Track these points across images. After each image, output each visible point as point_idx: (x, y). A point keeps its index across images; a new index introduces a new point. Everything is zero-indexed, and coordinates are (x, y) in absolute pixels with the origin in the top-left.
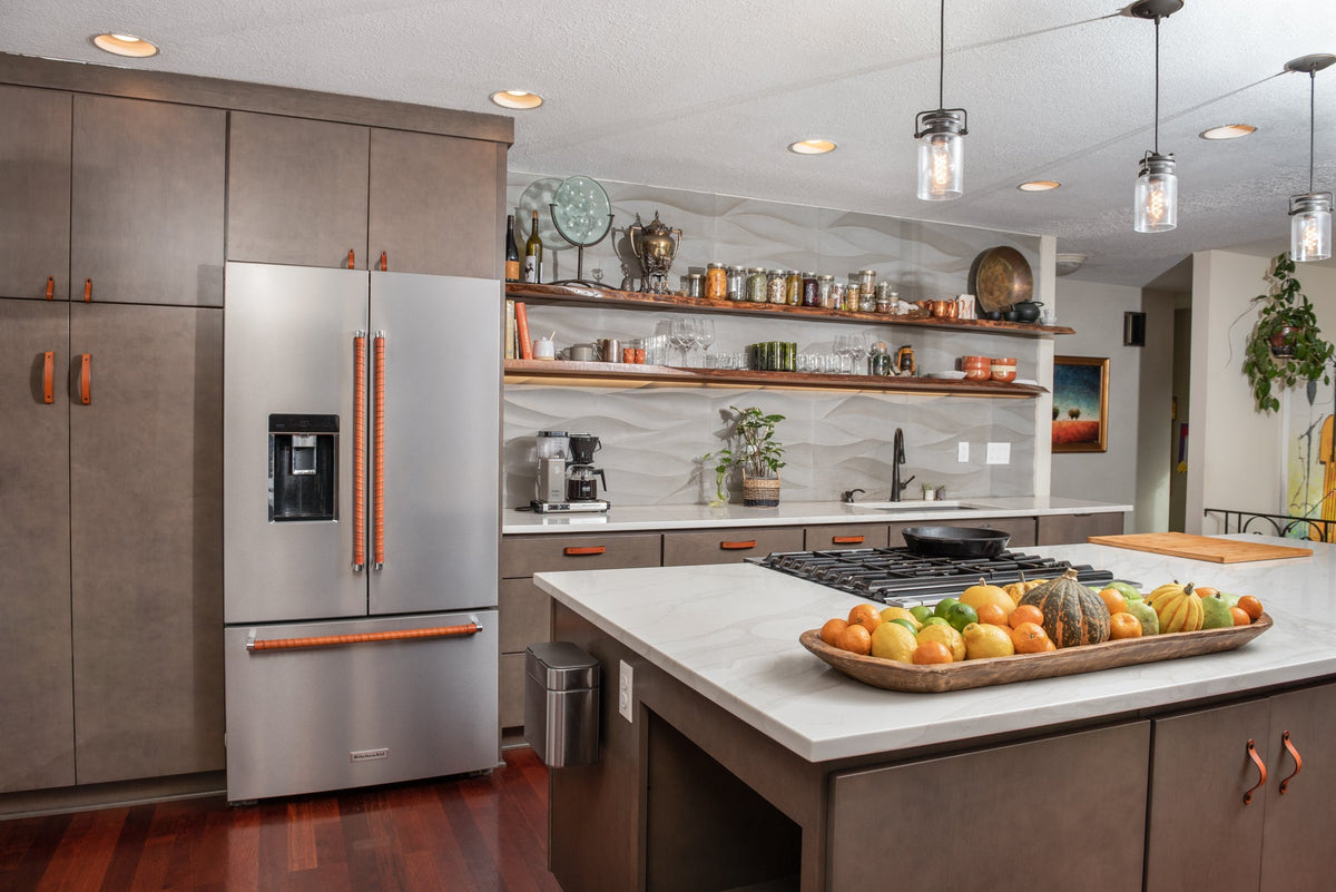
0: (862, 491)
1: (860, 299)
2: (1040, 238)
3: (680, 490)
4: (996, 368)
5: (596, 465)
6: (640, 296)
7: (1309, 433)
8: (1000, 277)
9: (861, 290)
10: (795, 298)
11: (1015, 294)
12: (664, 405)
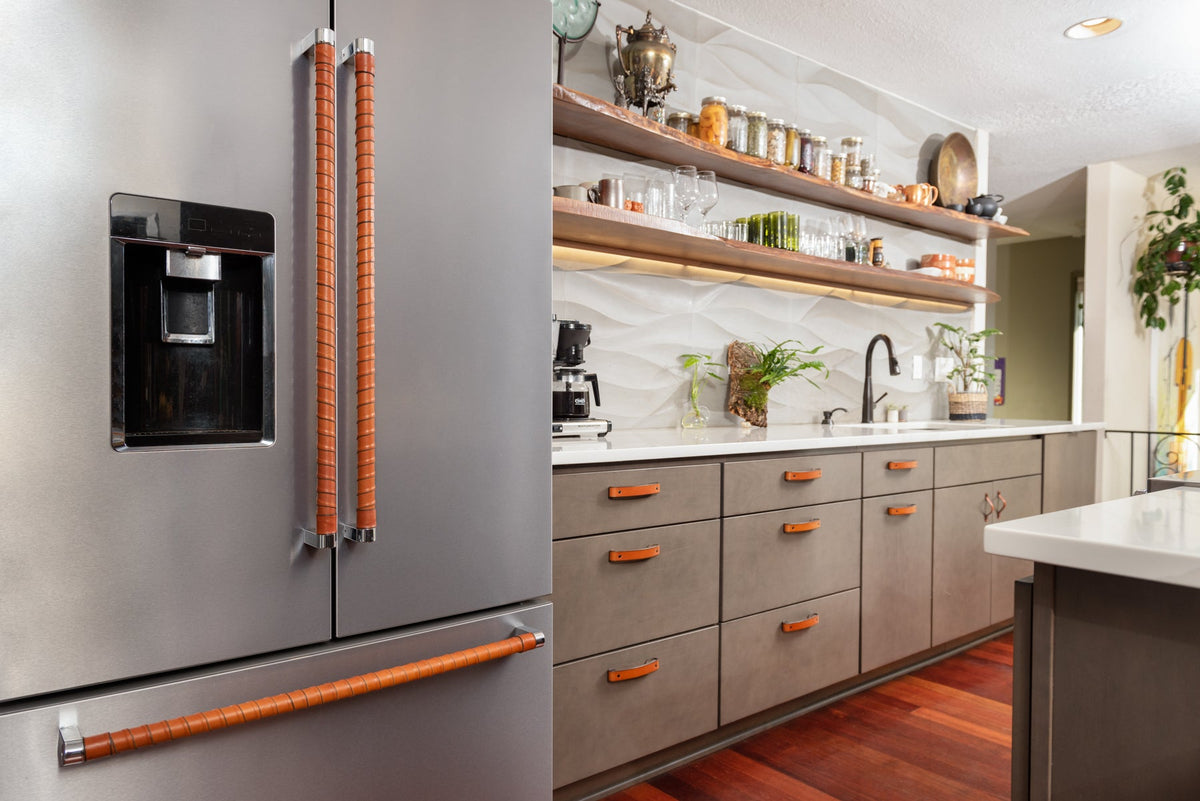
0: (845, 410)
1: (849, 174)
2: (976, 132)
3: (659, 409)
4: (959, 270)
5: (588, 366)
6: (645, 123)
7: (1169, 356)
8: (946, 170)
9: (849, 162)
10: (796, 161)
11: (958, 192)
12: (642, 292)
